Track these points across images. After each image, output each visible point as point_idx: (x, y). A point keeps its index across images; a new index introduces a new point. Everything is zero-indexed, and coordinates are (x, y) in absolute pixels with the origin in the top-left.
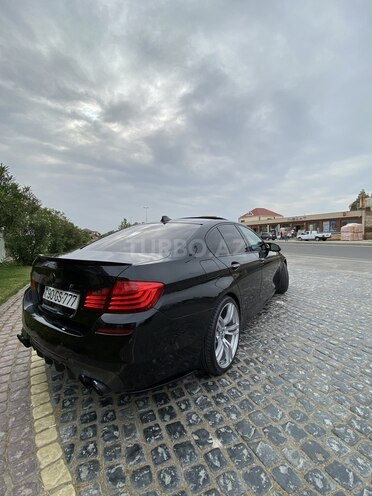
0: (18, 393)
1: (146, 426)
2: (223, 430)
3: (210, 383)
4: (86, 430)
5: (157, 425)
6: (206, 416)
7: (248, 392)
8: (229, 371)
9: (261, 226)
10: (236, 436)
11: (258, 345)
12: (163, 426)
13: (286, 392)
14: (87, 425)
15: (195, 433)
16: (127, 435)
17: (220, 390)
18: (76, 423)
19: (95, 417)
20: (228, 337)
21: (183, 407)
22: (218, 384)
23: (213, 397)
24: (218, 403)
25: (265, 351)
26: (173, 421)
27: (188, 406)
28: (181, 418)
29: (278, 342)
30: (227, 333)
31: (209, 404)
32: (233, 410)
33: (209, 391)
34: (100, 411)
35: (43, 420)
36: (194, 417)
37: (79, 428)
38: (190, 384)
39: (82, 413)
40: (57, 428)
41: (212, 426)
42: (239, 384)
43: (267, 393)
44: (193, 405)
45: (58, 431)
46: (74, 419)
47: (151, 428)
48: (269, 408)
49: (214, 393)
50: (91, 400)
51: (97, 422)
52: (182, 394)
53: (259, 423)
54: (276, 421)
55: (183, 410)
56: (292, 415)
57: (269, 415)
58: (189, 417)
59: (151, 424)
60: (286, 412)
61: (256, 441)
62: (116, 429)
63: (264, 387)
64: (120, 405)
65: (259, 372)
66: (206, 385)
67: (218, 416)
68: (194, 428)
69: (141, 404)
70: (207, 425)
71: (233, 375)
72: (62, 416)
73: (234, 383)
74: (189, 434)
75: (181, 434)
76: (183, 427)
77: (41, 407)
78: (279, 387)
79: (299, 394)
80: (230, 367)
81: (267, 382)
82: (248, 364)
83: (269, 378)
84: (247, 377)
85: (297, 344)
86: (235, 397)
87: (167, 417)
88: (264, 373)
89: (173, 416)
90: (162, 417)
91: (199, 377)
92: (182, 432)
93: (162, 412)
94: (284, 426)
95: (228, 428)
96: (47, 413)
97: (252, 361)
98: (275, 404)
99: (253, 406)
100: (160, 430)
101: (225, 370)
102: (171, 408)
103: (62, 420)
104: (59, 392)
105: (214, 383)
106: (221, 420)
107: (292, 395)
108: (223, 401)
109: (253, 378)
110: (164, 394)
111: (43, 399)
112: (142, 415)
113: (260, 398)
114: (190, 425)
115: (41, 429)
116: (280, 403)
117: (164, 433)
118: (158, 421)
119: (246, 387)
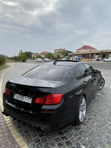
0: (7, 133)
1: (58, 143)
2: (85, 143)
3: (77, 128)
4: (38, 145)
5: (62, 142)
6: (78, 139)
7: (91, 130)
8: (83, 123)
9: (87, 54)
10: (89, 145)
11: (92, 113)
12: (64, 142)
13: (104, 130)
14: (38, 143)
15: (76, 144)
16: (53, 146)
17: (81, 130)
18: (33, 142)
19: (39, 141)
20: (82, 111)
21: (69, 136)
22: (80, 128)
23: (79, 132)
24: (81, 134)
25: (95, 115)
26: (67, 141)
27: (71, 136)
28: (70, 139)
29: (100, 111)
30: (82, 109)
31: (78, 135)
32: (87, 136)
33: (77, 130)
34: (40, 138)
35: (21, 142)
36: (74, 139)
37: (35, 144)
38: (70, 128)
39: (34, 139)
40: (27, 145)
41: (81, 142)
42: (87, 127)
43: (98, 130)
44: (72, 135)
45: (28, 146)
46: (32, 141)
47: (60, 143)
48: (99, 135)
49: (79, 131)
50: (35, 135)
51: (41, 142)
52: (68, 132)
53: (96, 140)
54: (102, 140)
55: (70, 137)
56: (107, 137)
57: (99, 138)
58: (72, 139)
59: (60, 142)
60: (105, 137)
61: (96, 146)
62: (48, 144)
63: (97, 128)
64: (47, 136)
65: (94, 123)
66: (75, 128)
67: (82, 138)
68: (75, 143)
69: (54, 136)
70: (79, 142)
71: (84, 124)
72: (27, 141)
73: (86, 127)
74: (74, 145)
75: (71, 145)
76: (71, 142)
77: (18, 138)
78: (102, 128)
79: (109, 130)
80: (83, 121)
81: (97, 126)
82: (89, 120)
83: (97, 125)
84: (90, 125)
85: (107, 112)
86: (87, 132)
87: (65, 140)
88: (96, 123)
89: (67, 139)
90: (63, 140)
91: (73, 125)
92: (71, 144)
93: (63, 138)
94: (105, 141)
95: (86, 142)
96: (21, 140)
97: (91, 119)
98: (101, 134)
99: (94, 135)
100: (63, 144)
101: (82, 123)
102: (65, 136)
103: (28, 142)
104: (22, 132)
105: (78, 127)
106: (83, 140)
107: (106, 131)
108: (83, 133)
109: (92, 125)
110: (61, 132)
111: (17, 135)
112: (56, 139)
113: (96, 132)
114: (73, 142)
115: (22, 145)
116: (102, 134)
117: (65, 144)
118: (62, 141)
119: (90, 129)
